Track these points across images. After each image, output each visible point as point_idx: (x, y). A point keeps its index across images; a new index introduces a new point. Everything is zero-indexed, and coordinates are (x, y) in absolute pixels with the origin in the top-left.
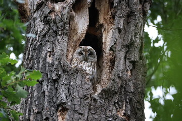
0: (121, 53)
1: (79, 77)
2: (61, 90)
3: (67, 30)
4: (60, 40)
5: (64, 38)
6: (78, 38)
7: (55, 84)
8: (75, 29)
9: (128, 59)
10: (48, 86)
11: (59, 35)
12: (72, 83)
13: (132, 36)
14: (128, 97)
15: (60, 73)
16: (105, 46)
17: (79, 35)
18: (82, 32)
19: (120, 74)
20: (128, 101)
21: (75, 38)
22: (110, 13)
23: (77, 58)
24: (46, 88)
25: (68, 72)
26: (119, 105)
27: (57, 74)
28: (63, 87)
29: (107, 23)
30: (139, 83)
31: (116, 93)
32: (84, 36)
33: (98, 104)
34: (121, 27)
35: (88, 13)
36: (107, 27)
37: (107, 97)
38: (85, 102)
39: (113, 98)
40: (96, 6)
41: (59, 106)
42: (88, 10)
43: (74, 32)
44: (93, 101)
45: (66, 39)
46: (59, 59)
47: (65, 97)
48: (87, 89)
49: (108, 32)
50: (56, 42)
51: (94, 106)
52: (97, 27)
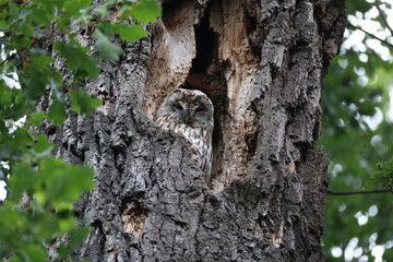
0: (278, 114)
1: (176, 151)
2: (134, 169)
3: (147, 54)
4: (128, 73)
5: (138, 70)
6: (170, 80)
7: (116, 158)
8: (163, 60)
9: (291, 137)
10: (99, 160)
11: (128, 62)
12: (158, 160)
13: (302, 90)
14: (290, 213)
15: (130, 134)
16: (234, 105)
17: (172, 74)
18: (180, 71)
19: (277, 156)
20: (290, 221)
21: (162, 80)
22: (246, 41)
23: (167, 116)
24: (95, 162)
25: (149, 136)
26: (269, 224)
27: (122, 137)
28: (139, 162)
29: (238, 61)
30: (315, 191)
31: (264, 196)
32: (183, 80)
33: (222, 211)
34: (279, 64)
35: (193, 34)
36: (238, 70)
37: (242, 200)
38: (191, 202)
39: (256, 204)
40: (211, 25)
41: (126, 200)
42: (192, 29)
43: (160, 66)
44: (208, 204)
45: (143, 74)
46: (128, 104)
47: (143, 182)
48: (196, 179)
49: (241, 80)
50: (120, 75)
51: (212, 214)
52: (209, 73)
